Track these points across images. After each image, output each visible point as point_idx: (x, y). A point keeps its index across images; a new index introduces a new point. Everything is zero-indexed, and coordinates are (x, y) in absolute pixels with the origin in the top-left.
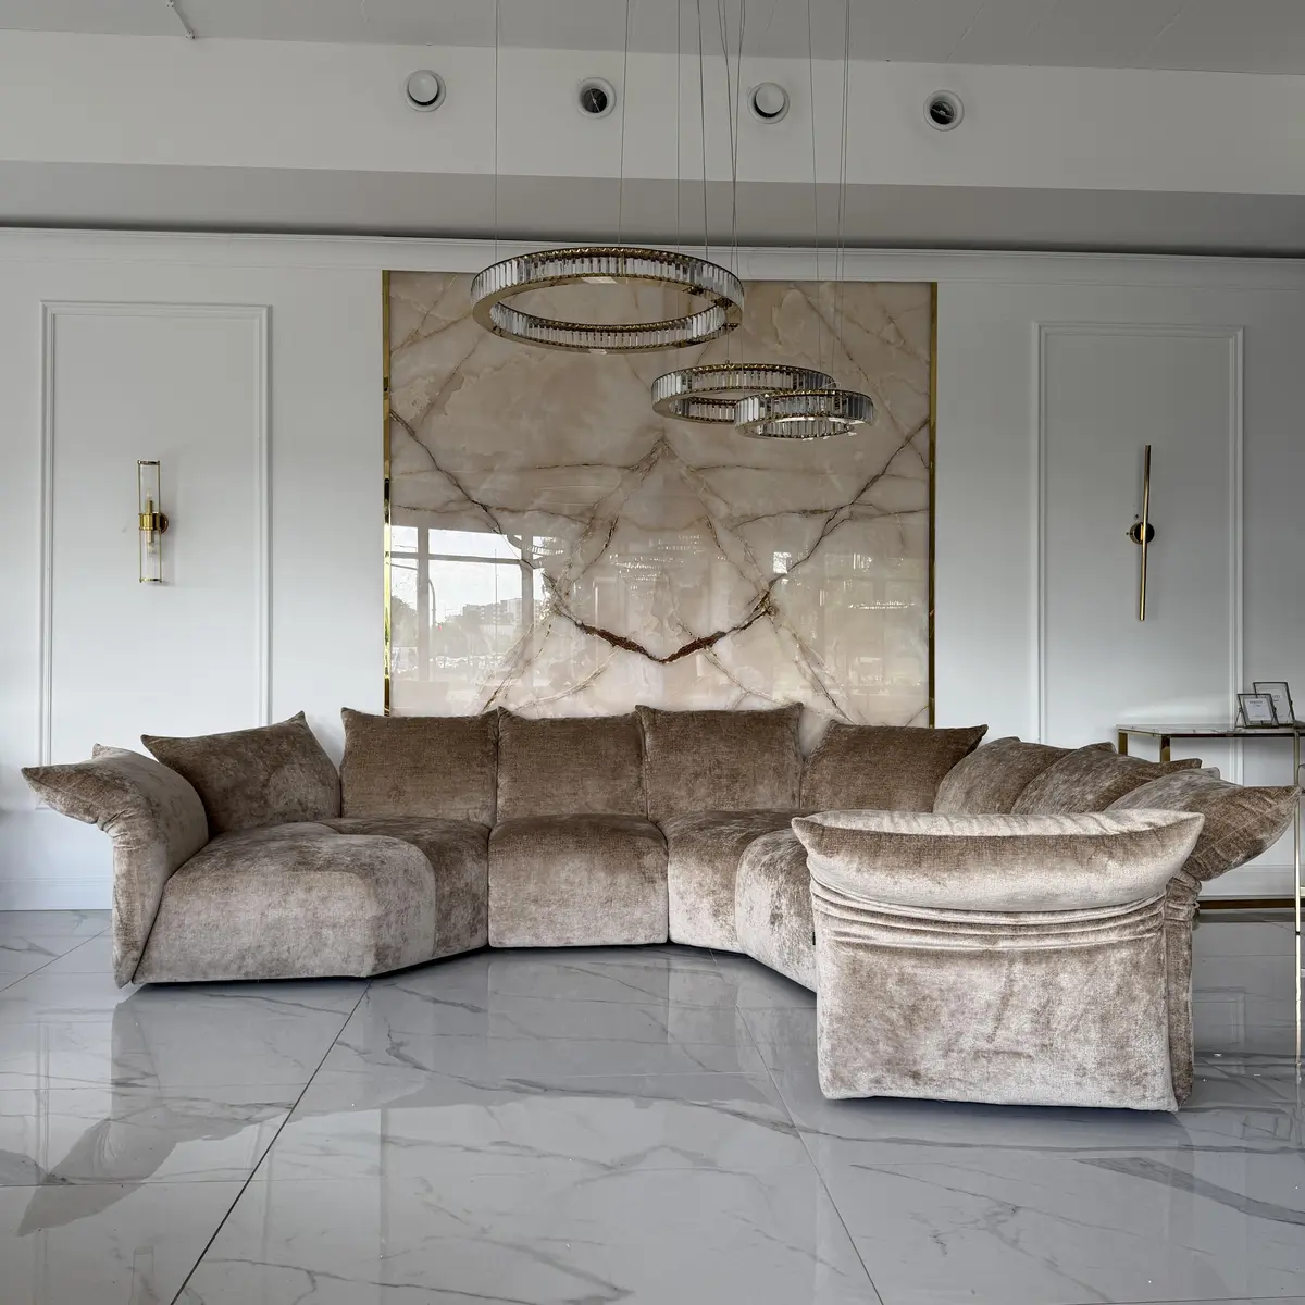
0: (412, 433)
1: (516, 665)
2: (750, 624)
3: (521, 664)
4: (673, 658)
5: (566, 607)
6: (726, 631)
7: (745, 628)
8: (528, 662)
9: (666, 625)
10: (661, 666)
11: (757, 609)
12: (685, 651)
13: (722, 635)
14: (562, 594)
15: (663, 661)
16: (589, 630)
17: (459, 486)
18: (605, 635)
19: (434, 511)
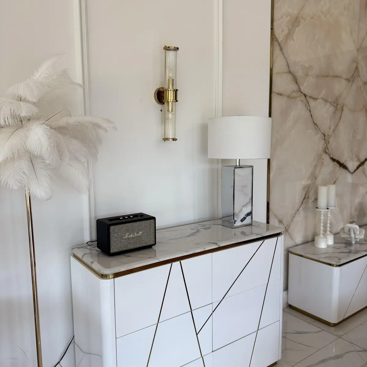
0: (281, 49)
1: (312, 180)
3: (314, 179)
4: (355, 171)
5: (328, 149)
8: (316, 178)
9: (354, 156)
10: (352, 175)
12: (358, 168)
14: (327, 143)
15: (352, 173)
16: (334, 160)
17: (297, 83)
18: (338, 162)
19: (288, 97)
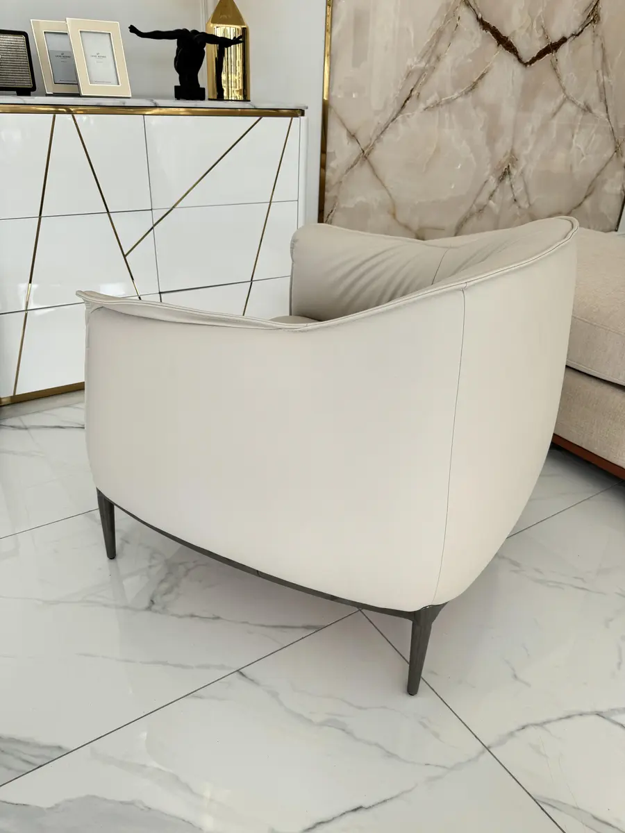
1: (429, 61)
2: (582, 31)
4: (533, 60)
6: (567, 35)
7: (578, 35)
8: (438, 59)
9: (535, 27)
10: (524, 68)
11: (589, 16)
12: (541, 54)
13: (564, 40)
15: (526, 64)
16: (485, 25)
18: (495, 33)
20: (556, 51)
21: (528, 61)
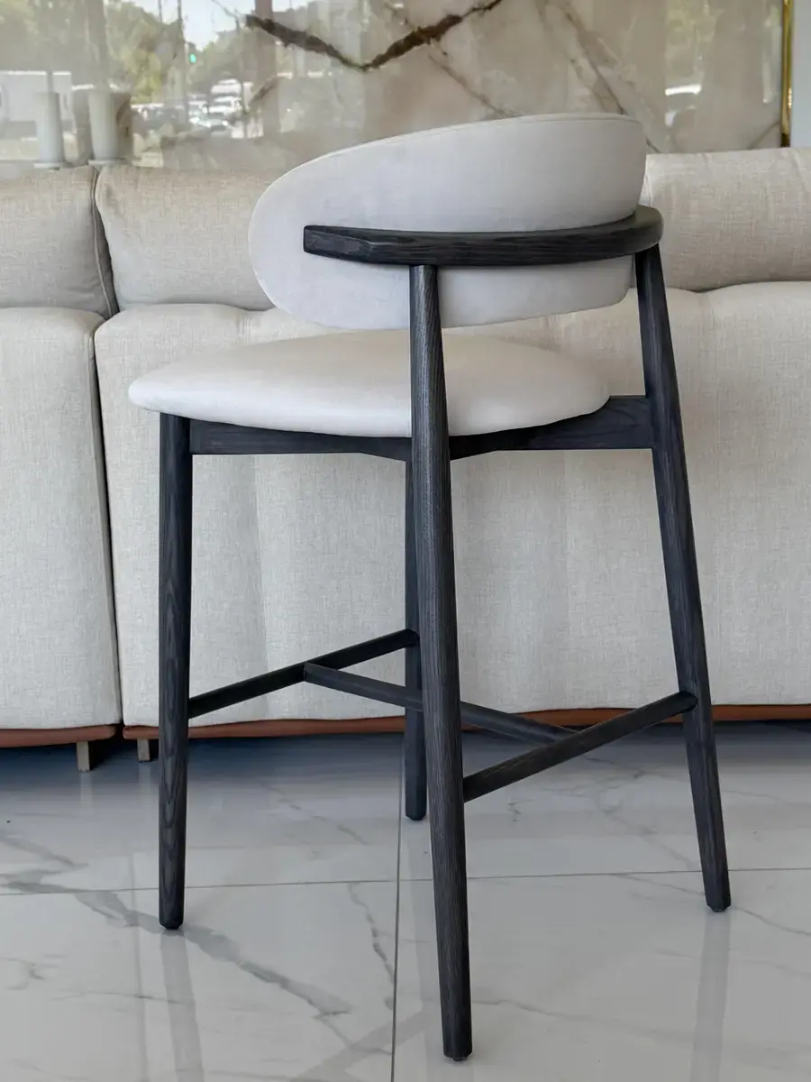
2: (499, 2)
4: (380, 60)
6: (460, 12)
7: (489, 8)
10: (364, 74)
12: (397, 50)
13: (453, 20)
15: (365, 68)
18: (272, 28)
20: (438, 39)
21: (369, 61)
